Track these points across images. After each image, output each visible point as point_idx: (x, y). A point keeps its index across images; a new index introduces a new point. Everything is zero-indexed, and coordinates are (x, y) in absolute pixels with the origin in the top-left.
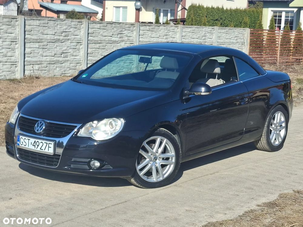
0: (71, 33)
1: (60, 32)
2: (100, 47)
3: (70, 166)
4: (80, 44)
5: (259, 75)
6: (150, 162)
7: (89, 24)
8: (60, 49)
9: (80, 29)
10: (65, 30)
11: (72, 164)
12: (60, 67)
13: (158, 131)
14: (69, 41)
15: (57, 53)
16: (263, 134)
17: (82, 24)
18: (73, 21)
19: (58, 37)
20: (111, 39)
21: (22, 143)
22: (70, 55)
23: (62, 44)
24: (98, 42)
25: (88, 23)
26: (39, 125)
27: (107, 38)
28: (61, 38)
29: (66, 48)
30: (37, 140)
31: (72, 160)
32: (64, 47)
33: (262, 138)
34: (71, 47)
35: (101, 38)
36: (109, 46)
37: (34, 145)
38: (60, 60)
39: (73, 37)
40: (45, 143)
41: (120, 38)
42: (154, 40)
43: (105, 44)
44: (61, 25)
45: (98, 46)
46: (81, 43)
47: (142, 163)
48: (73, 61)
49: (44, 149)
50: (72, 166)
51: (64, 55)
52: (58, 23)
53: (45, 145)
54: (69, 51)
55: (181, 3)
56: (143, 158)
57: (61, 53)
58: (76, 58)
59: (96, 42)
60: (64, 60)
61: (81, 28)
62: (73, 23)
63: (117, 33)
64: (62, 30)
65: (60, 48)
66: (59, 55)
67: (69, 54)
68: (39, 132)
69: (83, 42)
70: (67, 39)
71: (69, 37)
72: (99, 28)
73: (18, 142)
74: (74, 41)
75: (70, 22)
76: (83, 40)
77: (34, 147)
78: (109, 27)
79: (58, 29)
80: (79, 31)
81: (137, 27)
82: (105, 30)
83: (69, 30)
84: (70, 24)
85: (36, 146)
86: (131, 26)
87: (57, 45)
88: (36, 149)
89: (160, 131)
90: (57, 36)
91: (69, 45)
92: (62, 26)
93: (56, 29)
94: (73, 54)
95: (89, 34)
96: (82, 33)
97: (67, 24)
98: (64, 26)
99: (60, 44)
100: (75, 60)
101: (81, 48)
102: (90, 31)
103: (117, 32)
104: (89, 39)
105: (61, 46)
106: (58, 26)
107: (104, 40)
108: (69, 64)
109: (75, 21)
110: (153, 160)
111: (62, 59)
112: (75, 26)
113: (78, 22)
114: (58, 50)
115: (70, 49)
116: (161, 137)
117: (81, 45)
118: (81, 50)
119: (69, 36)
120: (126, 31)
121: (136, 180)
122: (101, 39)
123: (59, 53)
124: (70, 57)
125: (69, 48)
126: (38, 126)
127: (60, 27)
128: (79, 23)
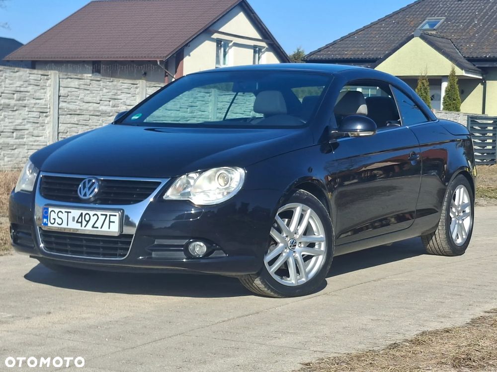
0: (29, 94)
1: (10, 92)
2: (79, 121)
3: (151, 254)
4: (45, 114)
5: (429, 121)
6: (285, 251)
7: (61, 80)
8: (9, 123)
9: (44, 87)
10: (18, 89)
11: (154, 251)
12: (9, 156)
13: (298, 195)
14: (27, 108)
15: (5, 129)
16: (440, 224)
17: (48, 80)
18: (33, 72)
19: (7, 101)
20: (98, 108)
21: (52, 221)
22: (27, 134)
23: (14, 113)
24: (76, 113)
25: (59, 78)
26: (88, 186)
27: (92, 107)
28: (12, 102)
29: (20, 121)
30: (84, 212)
31: (154, 242)
32: (18, 119)
33: (437, 231)
34: (29, 119)
35: (81, 106)
36: (94, 121)
37: (80, 220)
38: (10, 143)
39: (34, 101)
40: (102, 215)
41: (114, 106)
42: (171, 113)
43: (89, 116)
44: (11, 79)
45: (75, 120)
46: (47, 113)
47: (271, 251)
48: (33, 145)
49: (100, 227)
50: (154, 255)
51: (17, 135)
52: (8, 74)
53: (102, 218)
54: (26, 127)
55: (174, 77)
56: (272, 242)
57: (12, 131)
58: (38, 141)
59: (73, 113)
60: (19, 143)
61: (46, 86)
62: (32, 77)
63: (109, 97)
64: (13, 89)
65: (10, 120)
66: (9, 134)
67: (26, 132)
68: (88, 197)
69: (50, 111)
70: (23, 105)
71: (25, 102)
72: (77, 87)
73: (45, 220)
74: (34, 109)
75: (28, 75)
76: (50, 108)
77: (80, 224)
78: (94, 86)
79: (7, 86)
80: (42, 91)
81: (142, 89)
82: (88, 92)
83: (25, 89)
84: (28, 78)
85: (84, 223)
86: (132, 85)
87: (4, 115)
88: (83, 228)
89: (300, 193)
90: (5, 99)
91: (27, 116)
92: (14, 81)
93: (4, 86)
94: (33, 132)
95: (60, 98)
96: (48, 95)
97: (23, 77)
98: (17, 81)
99: (11, 113)
100: (36, 144)
101: (46, 122)
102: (63, 92)
103: (108, 95)
104: (60, 106)
105: (12, 117)
106: (7, 81)
107: (85, 109)
108: (26, 151)
109: (36, 73)
110: (290, 246)
111: (14, 142)
112: (36, 81)
113: (42, 75)
114: (7, 125)
115: (27, 124)
116: (301, 205)
117: (46, 116)
118: (47, 126)
119: (25, 100)
120: (123, 95)
121: (263, 282)
122: (81, 108)
123: (8, 129)
124: (27, 138)
125: (26, 121)
126: (84, 187)
127: (11, 82)
128: (42, 77)
